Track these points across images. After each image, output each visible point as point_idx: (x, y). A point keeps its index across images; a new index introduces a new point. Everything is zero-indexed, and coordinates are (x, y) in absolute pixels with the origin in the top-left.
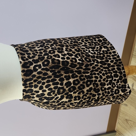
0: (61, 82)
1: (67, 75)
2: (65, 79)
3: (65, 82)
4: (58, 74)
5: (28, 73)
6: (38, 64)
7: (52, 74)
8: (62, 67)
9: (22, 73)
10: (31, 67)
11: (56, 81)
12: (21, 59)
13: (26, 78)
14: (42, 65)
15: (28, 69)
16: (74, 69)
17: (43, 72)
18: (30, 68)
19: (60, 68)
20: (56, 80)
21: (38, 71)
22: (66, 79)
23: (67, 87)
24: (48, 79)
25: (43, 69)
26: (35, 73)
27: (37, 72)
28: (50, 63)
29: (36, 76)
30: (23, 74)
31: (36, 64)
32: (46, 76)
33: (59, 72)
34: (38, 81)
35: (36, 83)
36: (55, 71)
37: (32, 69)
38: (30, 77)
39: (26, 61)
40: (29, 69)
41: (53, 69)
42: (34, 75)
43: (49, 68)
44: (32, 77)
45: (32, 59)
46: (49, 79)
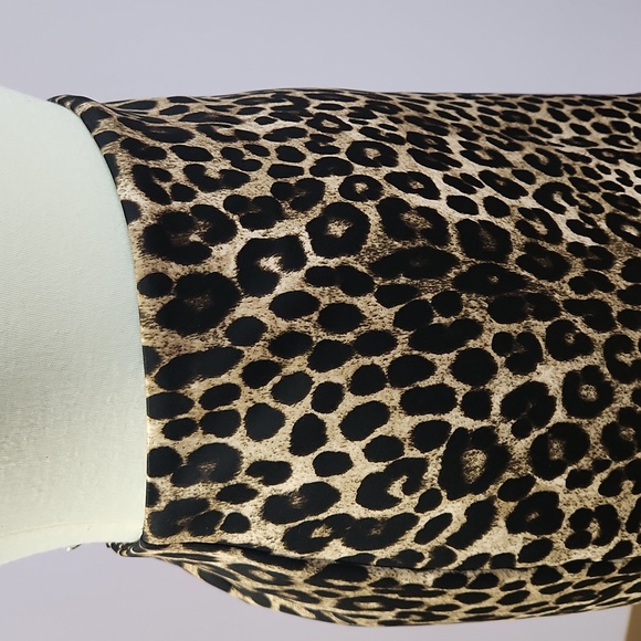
0: (468, 388)
1: (514, 328)
2: (500, 360)
3: (503, 384)
4: (444, 320)
5: (199, 303)
6: (279, 231)
7: (399, 321)
8: (464, 268)
9: (141, 299)
10: (223, 253)
11: (432, 381)
12: (131, 185)
13: (178, 347)
14: (308, 247)
15: (197, 275)
16: (554, 285)
17: (326, 296)
18: (211, 265)
19: (452, 275)
20: (430, 369)
21: (279, 290)
22: (508, 364)
23: (519, 432)
24: (366, 361)
25: (316, 277)
26: (251, 307)
27: (268, 299)
28: (373, 228)
29: (262, 327)
30: (152, 306)
31: (258, 234)
32: (349, 337)
33: (448, 303)
34: (277, 379)
35: (263, 395)
36: (414, 291)
37: (230, 270)
38: (217, 338)
39: (176, 205)
40: (200, 269)
41: (403, 280)
42: (244, 319)
43: (371, 266)
44: (227, 343)
45: (228, 193)
46: (377, 360)
